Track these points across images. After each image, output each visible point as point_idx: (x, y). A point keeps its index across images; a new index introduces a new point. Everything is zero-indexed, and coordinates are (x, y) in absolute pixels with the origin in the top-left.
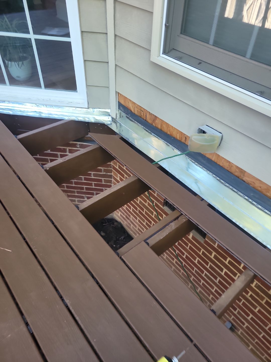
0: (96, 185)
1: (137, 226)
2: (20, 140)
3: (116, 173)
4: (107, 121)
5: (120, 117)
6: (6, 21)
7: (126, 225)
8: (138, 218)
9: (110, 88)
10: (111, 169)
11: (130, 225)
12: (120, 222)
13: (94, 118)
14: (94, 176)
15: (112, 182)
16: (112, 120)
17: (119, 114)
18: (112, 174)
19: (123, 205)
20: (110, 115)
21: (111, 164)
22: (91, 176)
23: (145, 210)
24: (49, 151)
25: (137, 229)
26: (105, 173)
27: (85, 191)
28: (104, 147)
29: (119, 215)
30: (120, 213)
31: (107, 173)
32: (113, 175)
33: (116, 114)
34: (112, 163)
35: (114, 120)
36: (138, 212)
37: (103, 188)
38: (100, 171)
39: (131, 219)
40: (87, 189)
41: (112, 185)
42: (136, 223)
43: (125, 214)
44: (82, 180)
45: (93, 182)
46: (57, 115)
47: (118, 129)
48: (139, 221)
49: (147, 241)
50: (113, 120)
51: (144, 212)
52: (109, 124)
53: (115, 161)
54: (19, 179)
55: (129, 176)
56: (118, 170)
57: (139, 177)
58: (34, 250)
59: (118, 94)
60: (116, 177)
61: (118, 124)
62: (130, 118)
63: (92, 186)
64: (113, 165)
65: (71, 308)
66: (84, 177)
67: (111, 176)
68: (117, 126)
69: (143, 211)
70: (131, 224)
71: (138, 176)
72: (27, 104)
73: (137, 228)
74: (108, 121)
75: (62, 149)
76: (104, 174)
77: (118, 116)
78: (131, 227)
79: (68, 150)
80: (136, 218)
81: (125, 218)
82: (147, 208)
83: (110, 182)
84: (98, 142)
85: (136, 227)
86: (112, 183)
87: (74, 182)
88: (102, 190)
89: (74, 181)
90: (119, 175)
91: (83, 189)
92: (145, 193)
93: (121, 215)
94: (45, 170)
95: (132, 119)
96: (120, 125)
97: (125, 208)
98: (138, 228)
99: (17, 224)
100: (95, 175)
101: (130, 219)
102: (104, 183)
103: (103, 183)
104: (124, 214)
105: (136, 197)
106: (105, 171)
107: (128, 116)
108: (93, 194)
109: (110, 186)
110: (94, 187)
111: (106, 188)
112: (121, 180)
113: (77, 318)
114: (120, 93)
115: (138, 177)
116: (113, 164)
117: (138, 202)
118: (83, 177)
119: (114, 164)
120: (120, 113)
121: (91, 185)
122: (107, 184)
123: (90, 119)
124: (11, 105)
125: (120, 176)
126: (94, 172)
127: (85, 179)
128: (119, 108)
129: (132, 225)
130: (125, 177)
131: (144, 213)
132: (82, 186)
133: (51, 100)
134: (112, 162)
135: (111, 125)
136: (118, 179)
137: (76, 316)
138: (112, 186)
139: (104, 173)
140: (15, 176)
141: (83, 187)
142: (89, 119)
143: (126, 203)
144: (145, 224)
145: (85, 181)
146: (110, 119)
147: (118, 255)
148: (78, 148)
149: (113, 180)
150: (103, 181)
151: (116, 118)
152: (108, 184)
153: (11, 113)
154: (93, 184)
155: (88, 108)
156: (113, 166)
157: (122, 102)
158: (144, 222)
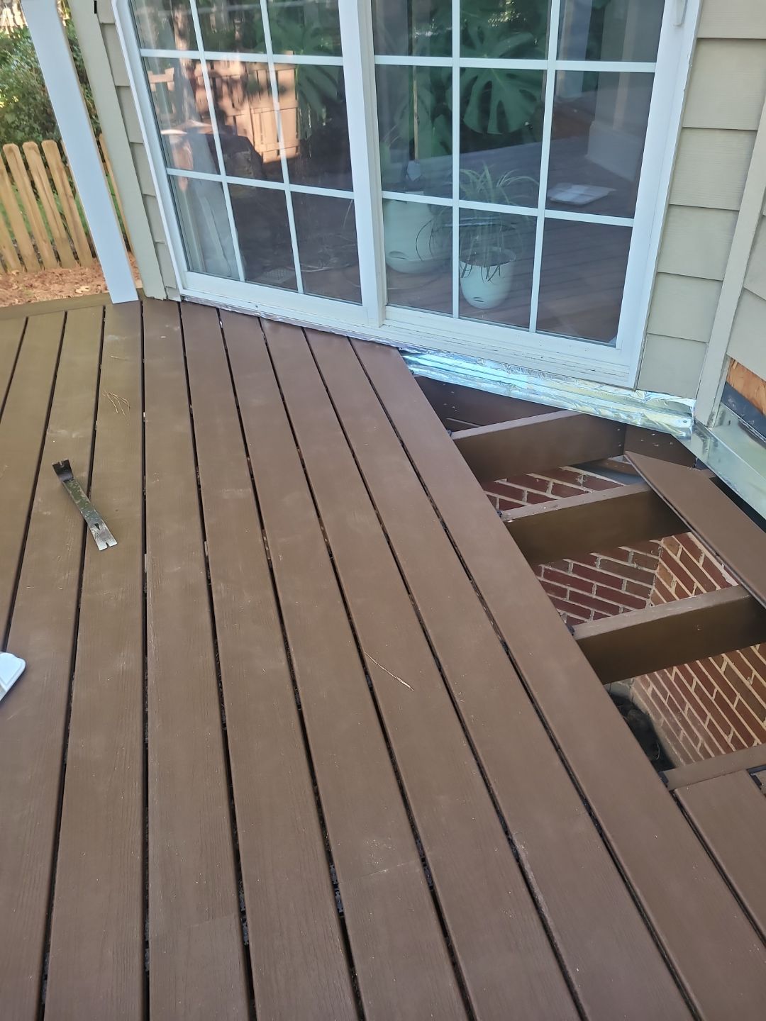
0: (601, 592)
1: (701, 738)
2: (457, 442)
3: (669, 571)
4: (679, 429)
5: (721, 423)
6: (485, 177)
7: (662, 727)
8: (709, 716)
9: (711, 345)
10: (656, 557)
11: (678, 731)
12: (647, 712)
13: (644, 416)
14: (602, 566)
15: (650, 595)
16: (694, 429)
17: (719, 416)
18: (656, 572)
19: (670, 667)
20: (690, 415)
21: (658, 545)
22: (595, 566)
23: (739, 697)
24: (504, 482)
25: (697, 750)
26: (635, 566)
27: (567, 600)
28: (662, 495)
29: (649, 692)
30: (652, 686)
31: (643, 566)
32: (659, 577)
33: (712, 414)
34: (662, 543)
35: (699, 429)
36: (712, 699)
37: (620, 605)
38: (624, 556)
39: (685, 715)
40: (574, 596)
41: (649, 601)
42: (698, 730)
43: (669, 693)
44: (566, 569)
45: (596, 584)
46: (548, 395)
47: (707, 454)
48: (711, 725)
49: (759, 775)
50: (696, 429)
51: (733, 704)
52: (682, 438)
53: (673, 539)
54: (446, 529)
55: (710, 588)
56: (678, 564)
57: (754, 595)
58: (458, 701)
59: (730, 362)
60: (664, 583)
61: (710, 442)
62: (753, 430)
63: (591, 591)
64: (664, 549)
65: (527, 867)
66: (575, 564)
67: (649, 578)
68: (705, 445)
69: (732, 700)
70: (682, 728)
71: (751, 592)
72: (487, 363)
73: (699, 745)
74: (683, 429)
75: (538, 480)
76: (633, 568)
77: (714, 420)
78: (680, 740)
79: (551, 485)
80: (704, 717)
81: (666, 704)
82: (746, 694)
83: (645, 592)
84: (647, 479)
85: (696, 740)
86: (648, 598)
87: (545, 569)
88: (615, 611)
89: (547, 567)
90: (675, 578)
91: (564, 596)
92: (752, 647)
93: (654, 694)
94: (504, 522)
95: (758, 434)
96: (716, 443)
97: (672, 678)
98: (702, 745)
99: (430, 631)
100: (605, 564)
101: (681, 713)
102: (626, 591)
103: (623, 591)
104: (665, 695)
105: (716, 654)
106: (636, 558)
107: (747, 425)
108: (586, 614)
109: (641, 605)
110: (594, 597)
111: (627, 607)
112: (682, 594)
113: (540, 898)
114: (737, 360)
115: (750, 594)
116: (664, 547)
117: (722, 671)
118: (571, 563)
119: (667, 546)
120: (723, 414)
121: (588, 588)
122: (633, 595)
123: (631, 417)
124: (450, 361)
125: (677, 583)
126: (605, 555)
127: (577, 569)
128: (724, 399)
129: (683, 731)
130: (695, 587)
131: (733, 707)
132: (564, 586)
133: (543, 359)
134: (662, 541)
135: (689, 441)
136: (672, 590)
137: (536, 890)
138: (647, 604)
139: (632, 565)
140: (437, 521)
141: (566, 590)
142: (628, 416)
143: (679, 664)
144: (728, 739)
145: (575, 576)
146: (689, 424)
147: (665, 781)
148: (580, 485)
149: (653, 588)
150: (625, 584)
151: (708, 423)
152: (637, 597)
153: (444, 378)
154: (595, 589)
155: (634, 390)
156: (665, 552)
157: (738, 385)
158: (728, 734)
